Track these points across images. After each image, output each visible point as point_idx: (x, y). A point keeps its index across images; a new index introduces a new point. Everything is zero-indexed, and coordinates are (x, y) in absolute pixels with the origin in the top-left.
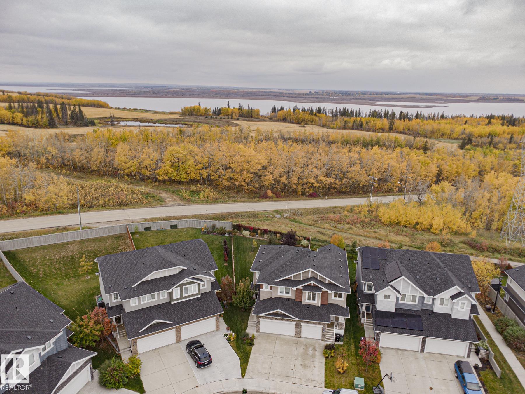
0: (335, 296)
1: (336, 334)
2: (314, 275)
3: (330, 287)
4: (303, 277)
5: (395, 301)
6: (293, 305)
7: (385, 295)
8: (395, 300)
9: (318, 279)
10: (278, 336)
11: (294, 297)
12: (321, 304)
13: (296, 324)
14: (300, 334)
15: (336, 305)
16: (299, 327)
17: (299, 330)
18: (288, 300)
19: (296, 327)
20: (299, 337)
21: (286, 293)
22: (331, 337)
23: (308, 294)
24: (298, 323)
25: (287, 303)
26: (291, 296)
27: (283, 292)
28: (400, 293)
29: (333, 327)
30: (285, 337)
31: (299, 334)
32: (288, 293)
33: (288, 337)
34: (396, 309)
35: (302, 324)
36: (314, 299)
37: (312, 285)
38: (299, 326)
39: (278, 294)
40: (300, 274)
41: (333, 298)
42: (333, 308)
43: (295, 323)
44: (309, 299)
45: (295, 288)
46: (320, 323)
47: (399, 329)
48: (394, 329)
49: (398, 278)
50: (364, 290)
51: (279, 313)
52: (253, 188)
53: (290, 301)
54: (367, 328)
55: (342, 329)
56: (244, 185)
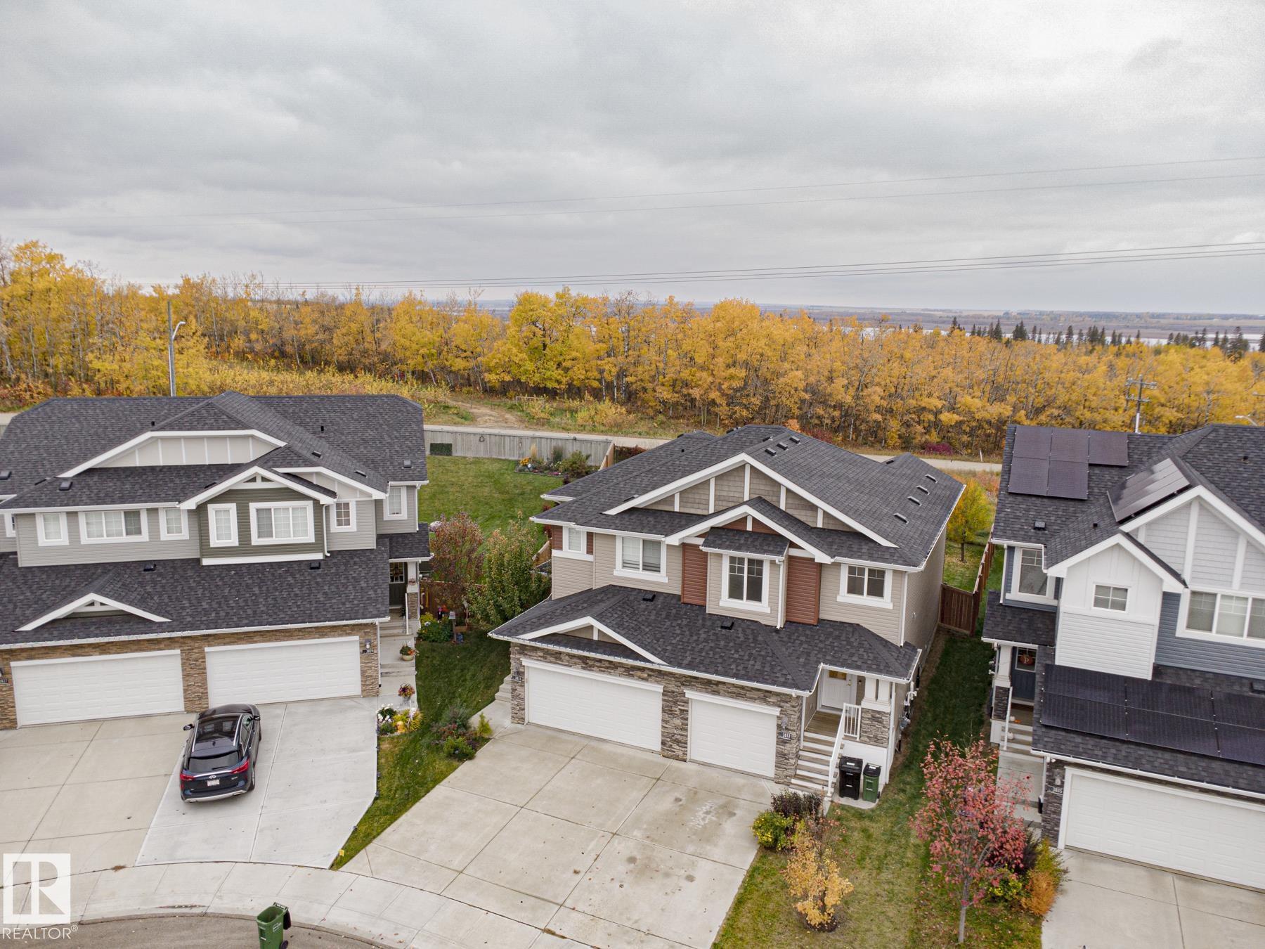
0: (854, 588)
1: (844, 760)
2: (763, 491)
3: (831, 544)
4: (717, 499)
5: (1156, 621)
6: (668, 616)
7: (1099, 588)
8: (1152, 615)
9: (783, 507)
10: (593, 743)
11: (677, 590)
12: (788, 622)
13: (665, 693)
14: (683, 743)
15: (856, 628)
16: (677, 709)
17: (678, 722)
18: (652, 597)
19: (664, 711)
20: (677, 758)
21: (647, 567)
22: (820, 772)
23: (732, 569)
24: (672, 687)
25: (643, 605)
26: (666, 580)
27: (634, 566)
28: (1184, 583)
29: (834, 732)
30: (620, 750)
31: (677, 742)
32: (656, 569)
33: (632, 752)
34: (1157, 670)
35: (690, 694)
36: (755, 594)
37: (749, 527)
38: (676, 703)
39: (616, 573)
40: (706, 483)
41: (844, 596)
42: (838, 637)
43: (660, 689)
44: (735, 592)
45: (675, 539)
46: (765, 697)
47: (1167, 756)
48: (1142, 751)
49: (1172, 496)
50: (1008, 589)
51: (595, 637)
52: (745, 413)
53: (660, 601)
54: (1013, 762)
55: (877, 741)
56: (718, 401)
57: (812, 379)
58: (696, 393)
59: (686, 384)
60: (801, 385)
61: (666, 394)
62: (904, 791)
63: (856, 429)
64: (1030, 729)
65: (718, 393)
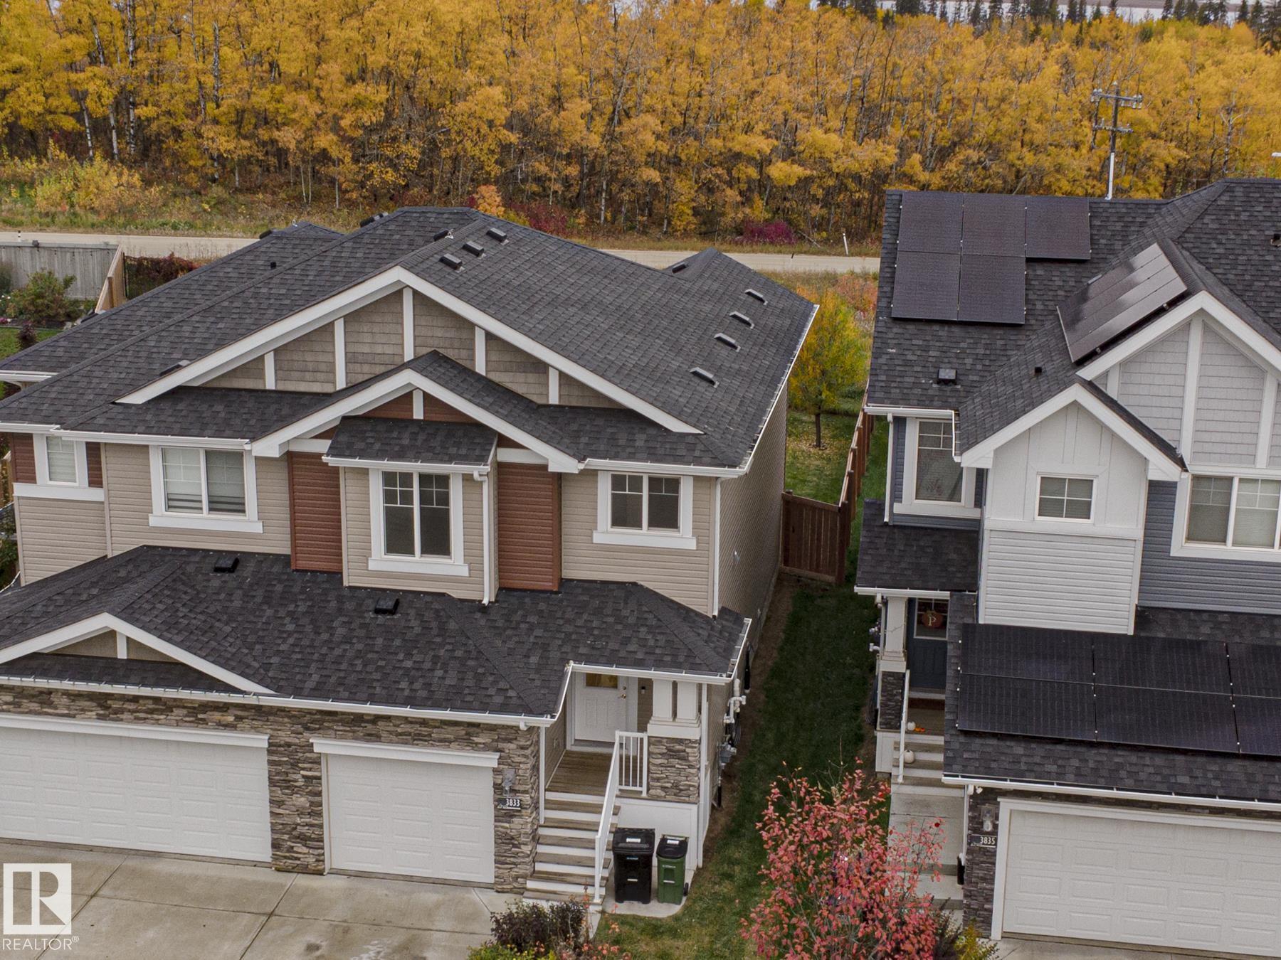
0: (624, 515)
1: (620, 834)
2: (440, 337)
3: (576, 436)
4: (351, 359)
5: (1139, 533)
6: (267, 600)
7: (1049, 484)
8: (1133, 525)
9: (480, 368)
10: (132, 863)
11: (281, 546)
12: (504, 590)
13: (273, 748)
14: (315, 841)
15: (631, 590)
16: (298, 778)
17: (302, 801)
18: (231, 563)
19: (272, 783)
20: (305, 870)
21: (217, 505)
22: (579, 862)
23: (389, 497)
24: (285, 736)
25: (216, 581)
26: (258, 528)
27: (190, 504)
28: (1181, 463)
29: (599, 785)
30: (189, 869)
31: (303, 839)
32: (237, 506)
33: (213, 871)
34: (1143, 616)
35: (321, 745)
36: (437, 542)
37: (418, 413)
38: (295, 765)
39: (153, 521)
40: (328, 329)
41: (606, 533)
42: (598, 612)
43: (262, 741)
44: (398, 541)
45: (270, 446)
46: (467, 735)
47: (1159, 760)
48: (1120, 757)
49: (1160, 312)
50: (897, 496)
51: (122, 653)
52: (390, 176)
53: (247, 571)
54: (913, 802)
55: (679, 793)
56: (334, 153)
57: (523, 103)
58: (288, 137)
59: (265, 119)
60: (502, 115)
61: (223, 142)
62: (729, 876)
63: (612, 202)
64: (939, 740)
65: (332, 137)
